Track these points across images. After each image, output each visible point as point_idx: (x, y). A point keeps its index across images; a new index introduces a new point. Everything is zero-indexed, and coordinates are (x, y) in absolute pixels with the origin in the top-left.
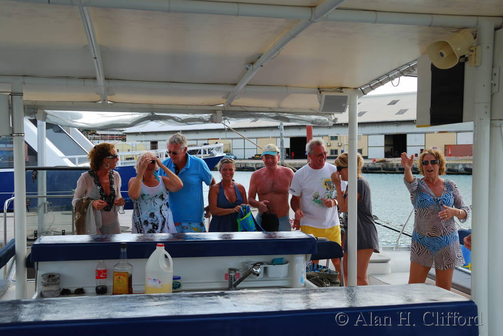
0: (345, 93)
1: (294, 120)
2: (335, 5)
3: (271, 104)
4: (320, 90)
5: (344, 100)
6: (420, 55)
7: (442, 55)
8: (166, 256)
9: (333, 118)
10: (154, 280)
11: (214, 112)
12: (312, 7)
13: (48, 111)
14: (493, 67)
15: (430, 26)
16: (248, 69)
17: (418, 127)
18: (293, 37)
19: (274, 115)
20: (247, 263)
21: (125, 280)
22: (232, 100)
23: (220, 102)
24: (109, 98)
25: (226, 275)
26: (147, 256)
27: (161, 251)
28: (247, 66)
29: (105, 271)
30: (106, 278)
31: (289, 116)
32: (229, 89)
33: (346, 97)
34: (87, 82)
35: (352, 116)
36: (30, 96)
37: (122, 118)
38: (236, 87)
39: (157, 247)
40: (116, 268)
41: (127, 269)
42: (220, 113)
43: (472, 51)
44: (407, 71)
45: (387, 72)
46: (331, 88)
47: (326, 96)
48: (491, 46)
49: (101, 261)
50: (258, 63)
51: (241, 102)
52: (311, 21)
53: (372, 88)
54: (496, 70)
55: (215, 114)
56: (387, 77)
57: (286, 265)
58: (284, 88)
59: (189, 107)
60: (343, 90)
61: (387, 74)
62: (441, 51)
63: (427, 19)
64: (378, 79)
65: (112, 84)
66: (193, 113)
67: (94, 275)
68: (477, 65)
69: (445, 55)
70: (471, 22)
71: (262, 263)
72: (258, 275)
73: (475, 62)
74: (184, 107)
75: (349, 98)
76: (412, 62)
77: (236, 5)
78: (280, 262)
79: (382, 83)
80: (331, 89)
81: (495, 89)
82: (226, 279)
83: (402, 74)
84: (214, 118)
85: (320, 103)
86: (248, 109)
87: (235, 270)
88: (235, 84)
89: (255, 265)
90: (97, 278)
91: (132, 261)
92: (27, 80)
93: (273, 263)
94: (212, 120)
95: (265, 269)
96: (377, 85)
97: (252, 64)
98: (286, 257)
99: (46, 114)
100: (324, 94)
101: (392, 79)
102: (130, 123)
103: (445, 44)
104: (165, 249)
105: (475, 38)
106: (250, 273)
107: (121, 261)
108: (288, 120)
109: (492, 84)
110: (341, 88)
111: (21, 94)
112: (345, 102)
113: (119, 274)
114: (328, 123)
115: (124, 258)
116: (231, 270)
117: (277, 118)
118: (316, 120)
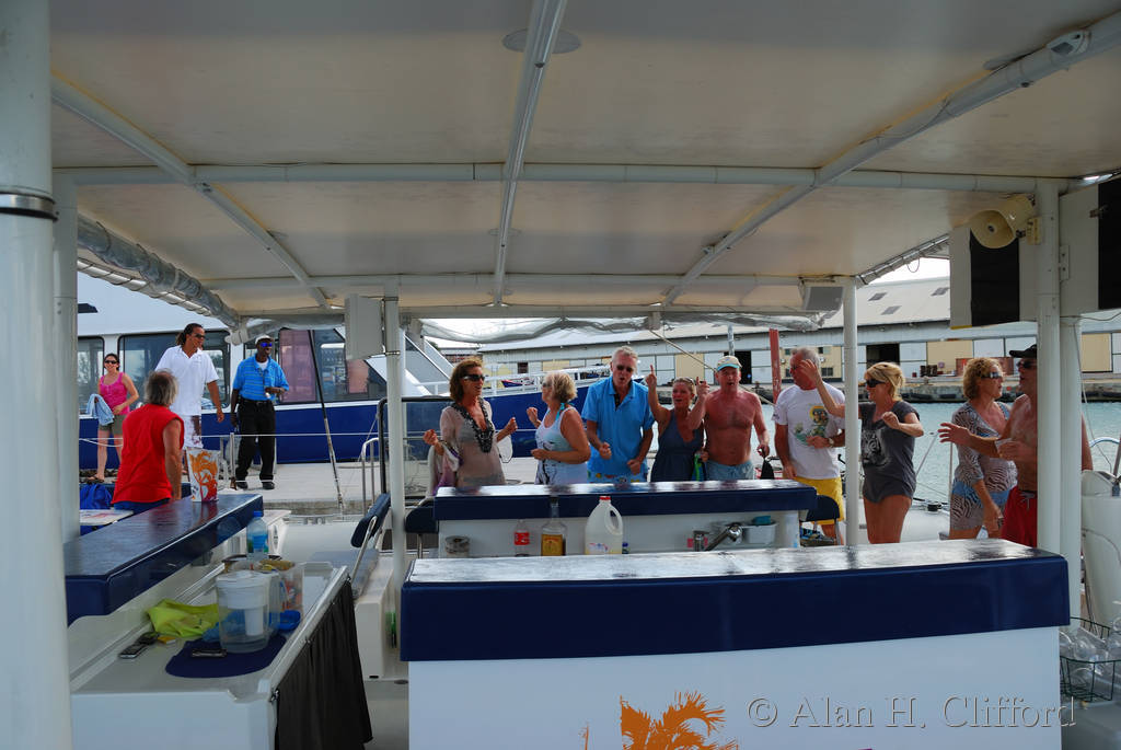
0: (839, 282)
1: (762, 323)
2: (853, 165)
3: (729, 300)
4: (802, 279)
5: (838, 292)
6: (950, 229)
7: (991, 229)
8: (612, 514)
9: (818, 319)
10: (599, 545)
11: (650, 314)
12: (816, 169)
13: (424, 320)
14: (1060, 245)
15: (973, 190)
16: (706, 253)
17: (953, 328)
18: (782, 208)
19: (733, 316)
20: (718, 523)
21: (558, 545)
22: (675, 297)
23: (657, 300)
24: (505, 299)
25: (689, 540)
26: (587, 514)
27: (605, 506)
28: (706, 249)
29: (527, 534)
30: (527, 543)
31: (756, 318)
32: (674, 281)
33: (841, 289)
34: (481, 279)
35: (848, 316)
36: (406, 301)
37: (521, 325)
38: (683, 278)
39: (601, 501)
40: (546, 530)
41: (560, 531)
42: (657, 316)
43: (1031, 224)
44: (930, 251)
45: (901, 251)
46: (818, 276)
47: (812, 288)
48: (1056, 218)
49: (521, 521)
50: (723, 244)
51: (686, 299)
52: (813, 187)
53: (877, 275)
54: (1064, 249)
55: (651, 317)
56: (902, 259)
57: (774, 526)
58: (751, 278)
59: (613, 309)
60: (835, 278)
61: (901, 256)
62: (991, 224)
63: (969, 182)
64: (886, 263)
65: (515, 279)
66: (621, 317)
67: (512, 540)
68: (1038, 242)
69: (996, 231)
70: (1027, 185)
71: (739, 524)
72: (735, 540)
73: (1036, 239)
74: (607, 309)
75: (844, 291)
76: (939, 238)
77: (713, 169)
78: (766, 522)
79: (892, 268)
80: (816, 278)
81: (1065, 275)
82: (689, 545)
83: (923, 255)
84: (650, 321)
85: (804, 298)
86: (697, 309)
87: (703, 533)
88: (683, 275)
89: (733, 525)
90: (516, 543)
91: (565, 521)
92: (404, 279)
93: (754, 522)
94: (646, 326)
95: (744, 531)
96: (885, 271)
97: (713, 245)
98: (773, 515)
99: (422, 324)
100: (810, 285)
101: (907, 262)
102: (532, 333)
103: (996, 215)
104: (612, 503)
105: (1033, 204)
106: (724, 538)
107: (552, 521)
108: (753, 323)
109: (1059, 269)
110: (833, 276)
111: (396, 299)
112: (840, 296)
113: (548, 537)
114: (811, 327)
115: (555, 517)
116: (697, 533)
117: (739, 321)
118: (794, 322)
